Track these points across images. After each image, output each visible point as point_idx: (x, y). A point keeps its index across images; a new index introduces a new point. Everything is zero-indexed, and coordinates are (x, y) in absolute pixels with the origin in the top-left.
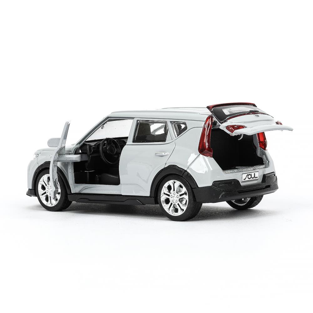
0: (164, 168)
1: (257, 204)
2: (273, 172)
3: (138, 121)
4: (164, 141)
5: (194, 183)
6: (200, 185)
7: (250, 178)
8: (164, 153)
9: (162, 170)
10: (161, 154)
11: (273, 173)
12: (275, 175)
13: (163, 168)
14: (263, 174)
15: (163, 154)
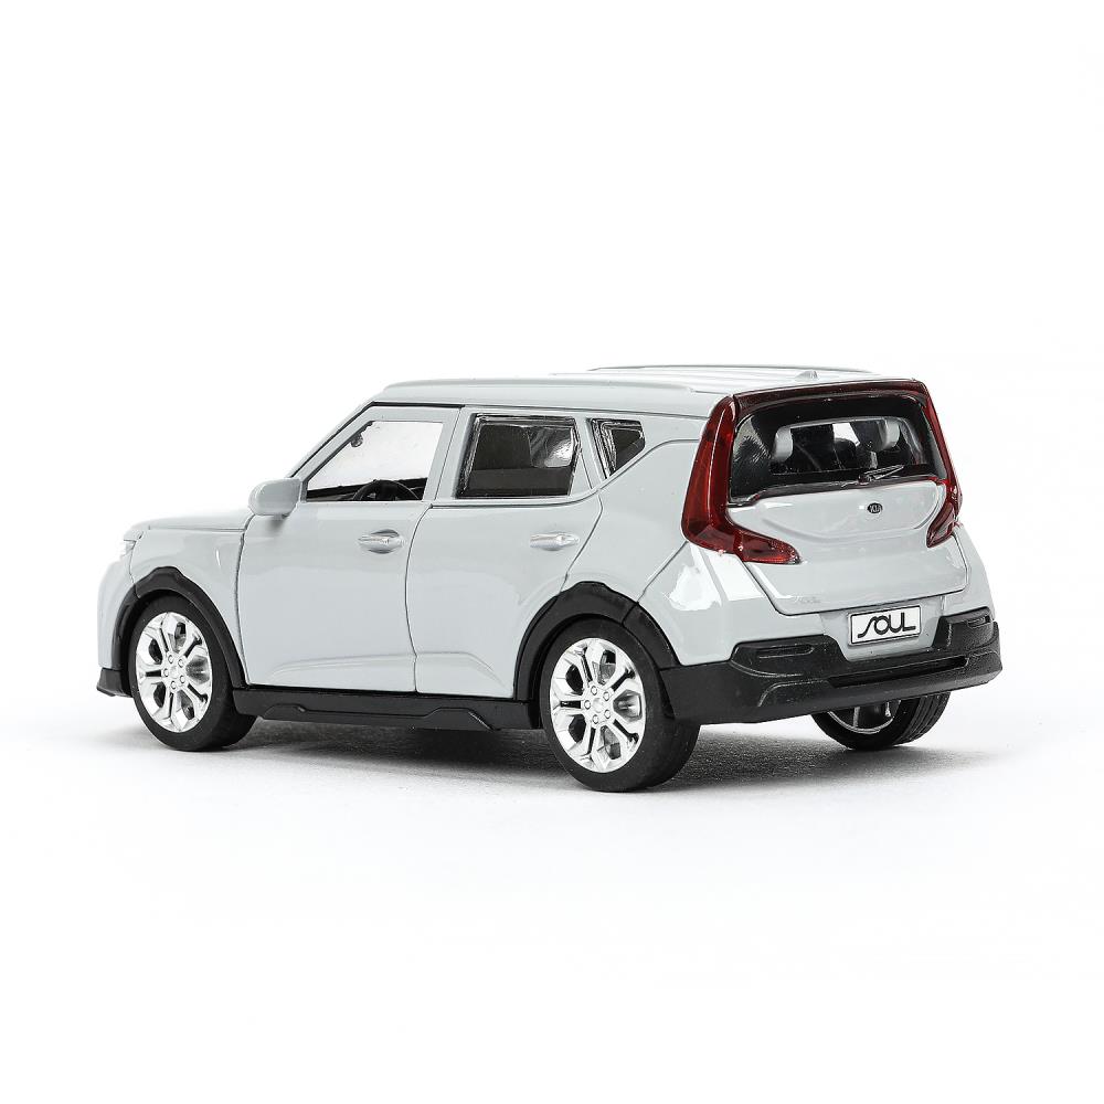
0: (562, 593)
1: (925, 730)
2: (985, 608)
3: (475, 416)
4: (564, 491)
5: (665, 647)
6: (686, 658)
7: (885, 631)
8: (559, 538)
9: (556, 598)
10: (548, 543)
11: (983, 612)
12: (988, 619)
13: (556, 593)
14: (939, 615)
15: (559, 541)
